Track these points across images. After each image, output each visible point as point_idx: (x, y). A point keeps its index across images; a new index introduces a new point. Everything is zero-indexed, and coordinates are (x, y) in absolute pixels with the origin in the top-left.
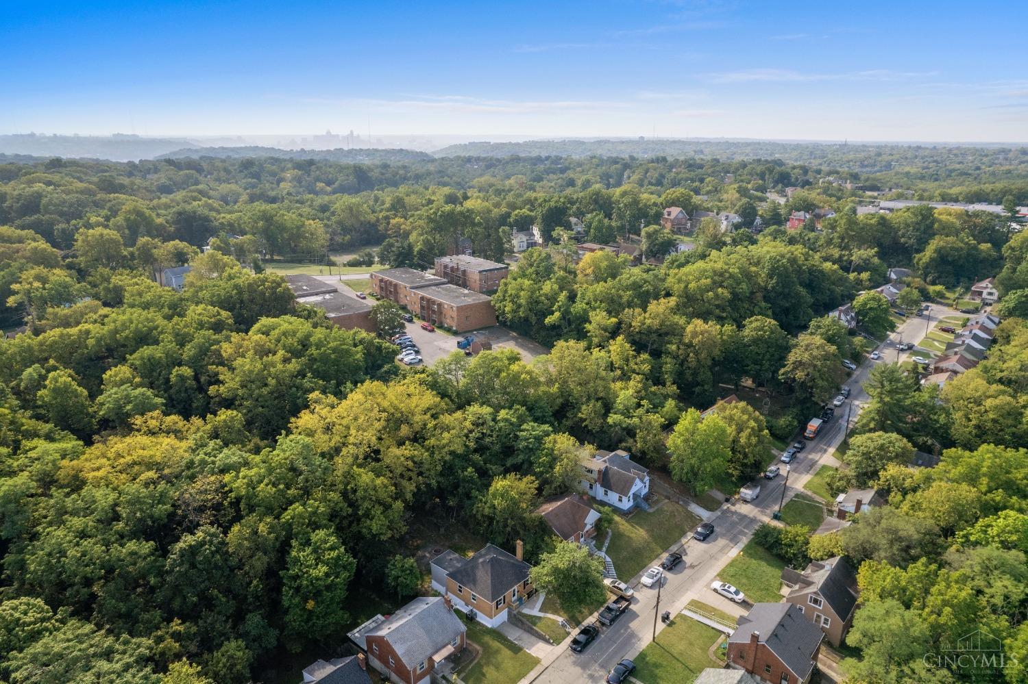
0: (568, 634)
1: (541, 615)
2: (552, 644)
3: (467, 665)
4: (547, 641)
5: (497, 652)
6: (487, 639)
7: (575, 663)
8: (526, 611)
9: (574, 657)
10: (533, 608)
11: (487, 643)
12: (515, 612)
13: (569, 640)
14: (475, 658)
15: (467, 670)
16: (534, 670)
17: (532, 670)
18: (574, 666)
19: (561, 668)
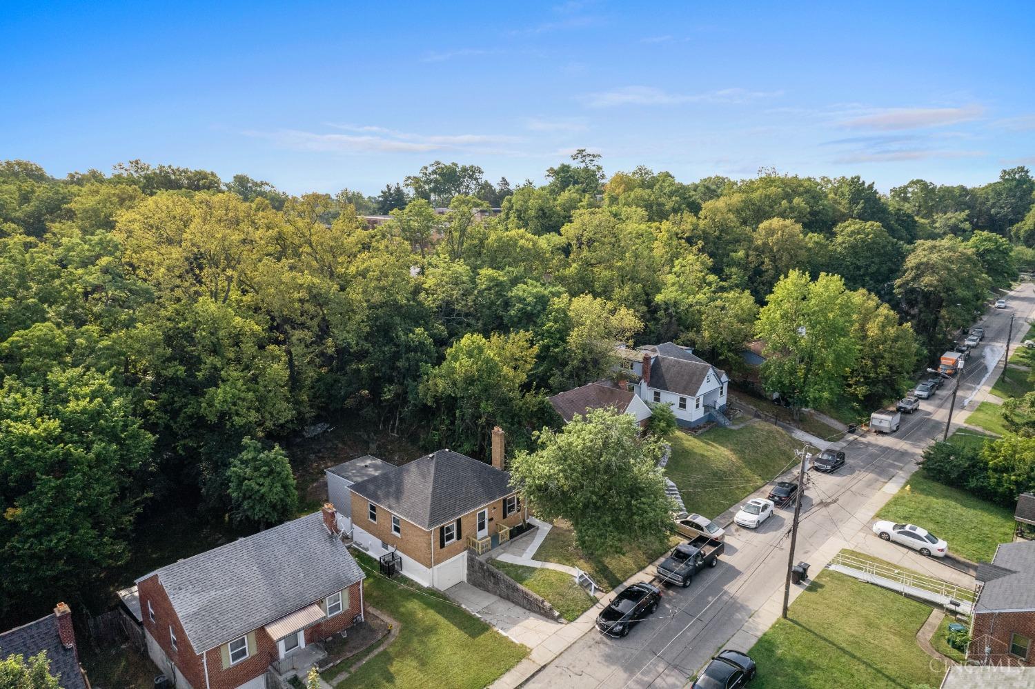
0: (595, 601)
1: (537, 564)
2: (556, 619)
3: (358, 658)
4: (547, 614)
5: (430, 630)
6: (414, 606)
7: (610, 659)
8: (506, 558)
10: (520, 553)
11: (412, 614)
12: (482, 559)
13: (594, 613)
14: (380, 643)
15: (352, 670)
16: (512, 670)
17: (507, 670)
18: (607, 664)
19: (577, 670)
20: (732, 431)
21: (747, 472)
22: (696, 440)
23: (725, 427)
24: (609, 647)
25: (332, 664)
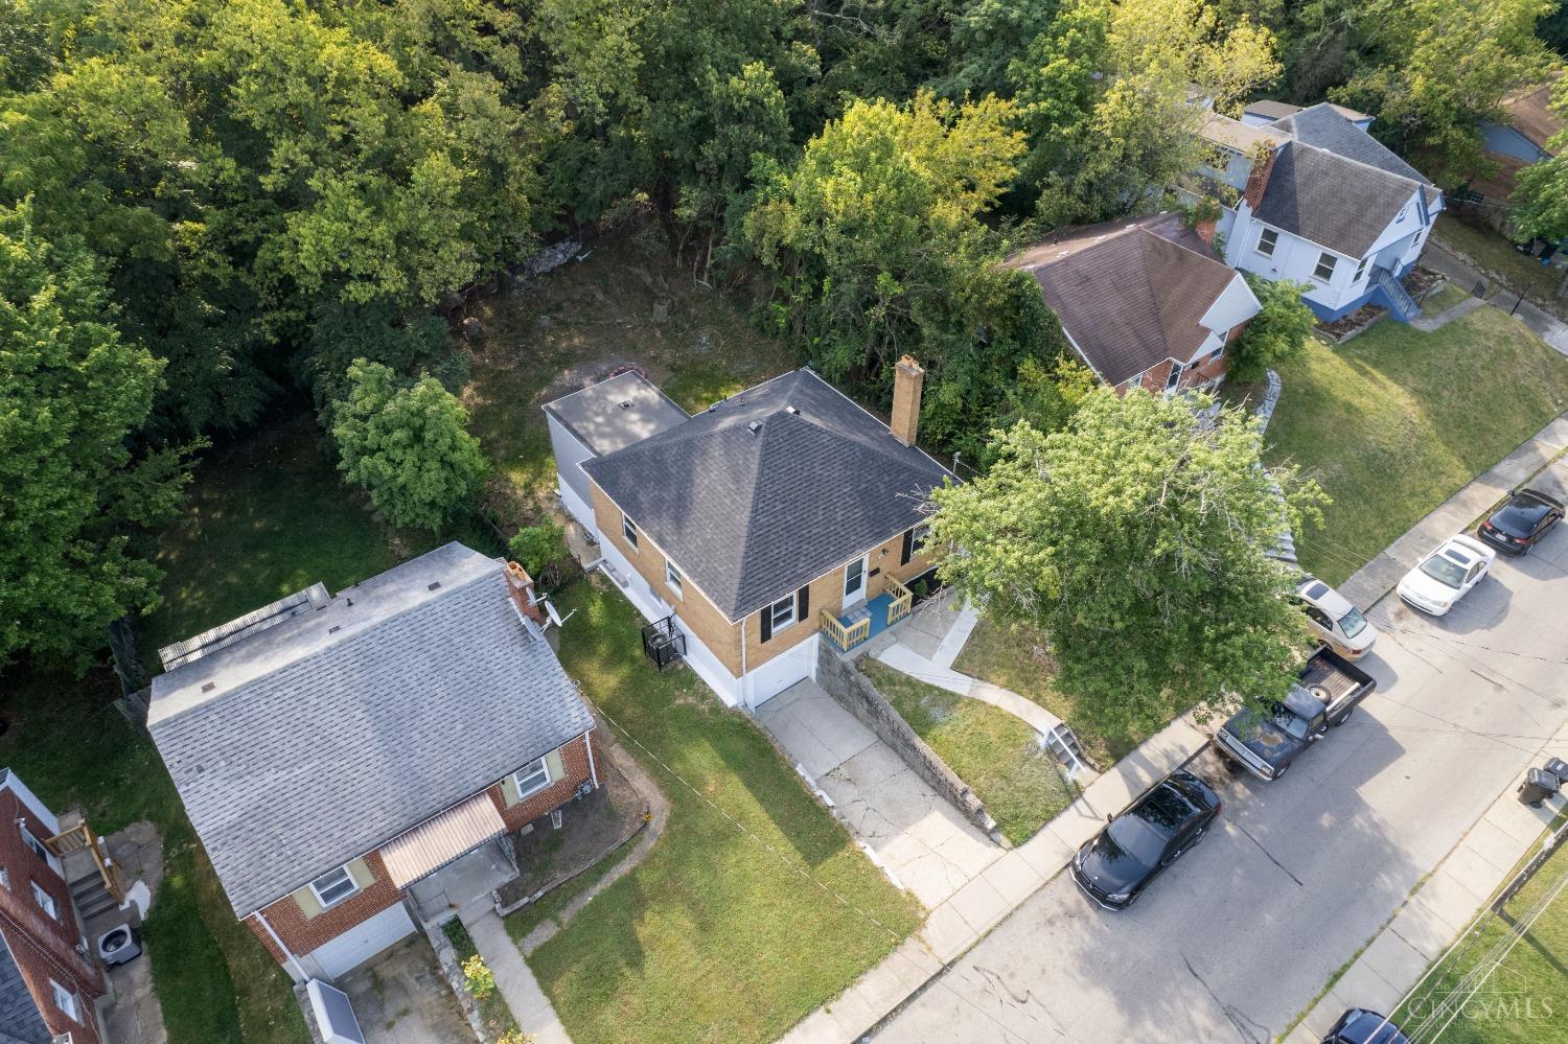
0: (1073, 793)
1: (962, 685)
2: (989, 834)
3: (578, 886)
4: (974, 818)
5: (726, 836)
6: (701, 758)
7: (1092, 966)
8: (897, 656)
9: (1091, 927)
10: (928, 650)
12: (847, 658)
13: (1074, 830)
14: (624, 850)
15: (566, 916)
16: (883, 966)
17: (873, 964)
18: (1080, 979)
19: (1017, 987)
20: (1420, 335)
21: (1439, 450)
22: (1337, 360)
23: (1404, 324)
24: (1094, 932)
25: (525, 900)
